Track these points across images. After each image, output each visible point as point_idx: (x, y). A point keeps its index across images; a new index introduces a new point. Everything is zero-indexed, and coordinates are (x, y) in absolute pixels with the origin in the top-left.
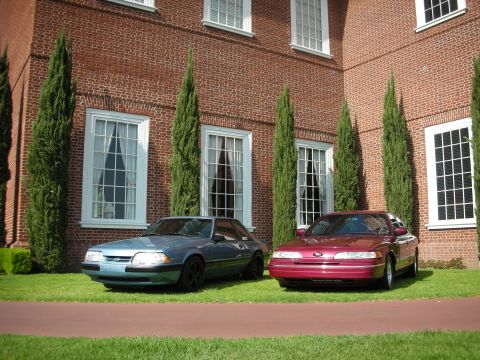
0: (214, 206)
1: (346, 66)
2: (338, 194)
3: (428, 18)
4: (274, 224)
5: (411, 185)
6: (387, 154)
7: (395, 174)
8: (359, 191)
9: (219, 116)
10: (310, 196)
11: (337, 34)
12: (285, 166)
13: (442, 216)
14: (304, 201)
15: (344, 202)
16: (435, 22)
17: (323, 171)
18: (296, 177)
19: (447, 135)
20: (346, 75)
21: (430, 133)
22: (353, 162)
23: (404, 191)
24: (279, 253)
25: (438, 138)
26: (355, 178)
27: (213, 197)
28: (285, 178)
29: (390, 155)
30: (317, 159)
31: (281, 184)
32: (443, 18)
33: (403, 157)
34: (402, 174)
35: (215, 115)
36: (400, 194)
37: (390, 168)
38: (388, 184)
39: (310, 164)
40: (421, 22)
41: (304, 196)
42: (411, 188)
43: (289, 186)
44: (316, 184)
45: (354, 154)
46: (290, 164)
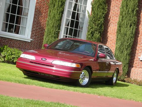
0: (7, 21)
2: (90, 28)
4: (44, 39)
5: (134, 30)
6: (123, 7)
7: (125, 21)
8: (103, 28)
10: (72, 26)
12: (57, 3)
14: (67, 28)
15: (92, 33)
17: (84, 11)
18: (62, 12)
22: (103, 9)
23: (129, 33)
24: (24, 55)
26: (102, 20)
27: (7, 15)
28: (55, 12)
29: (125, 8)
30: (81, 3)
31: (52, 15)
33: (133, 11)
34: (130, 22)
36: (126, 35)
37: (123, 17)
38: (120, 27)
39: (76, 5)
41: (68, 26)
42: (134, 32)
43: (57, 17)
44: (77, 19)
45: (105, 4)
46: (60, 3)
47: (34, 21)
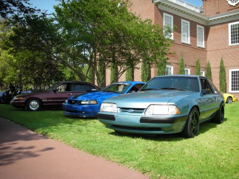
1: (208, 50)
3: (232, 43)
11: (206, 39)
13: (232, 90)
16: (233, 44)
19: (234, 72)
20: (208, 52)
21: (230, 71)
25: (232, 72)
32: (235, 44)
38: (221, 82)
40: (230, 44)
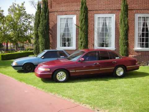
0: (100, 41)
9: (101, 10)
12: (122, 26)
14: (140, 38)
27: (100, 38)
35: (99, 10)
47: (115, 38)
